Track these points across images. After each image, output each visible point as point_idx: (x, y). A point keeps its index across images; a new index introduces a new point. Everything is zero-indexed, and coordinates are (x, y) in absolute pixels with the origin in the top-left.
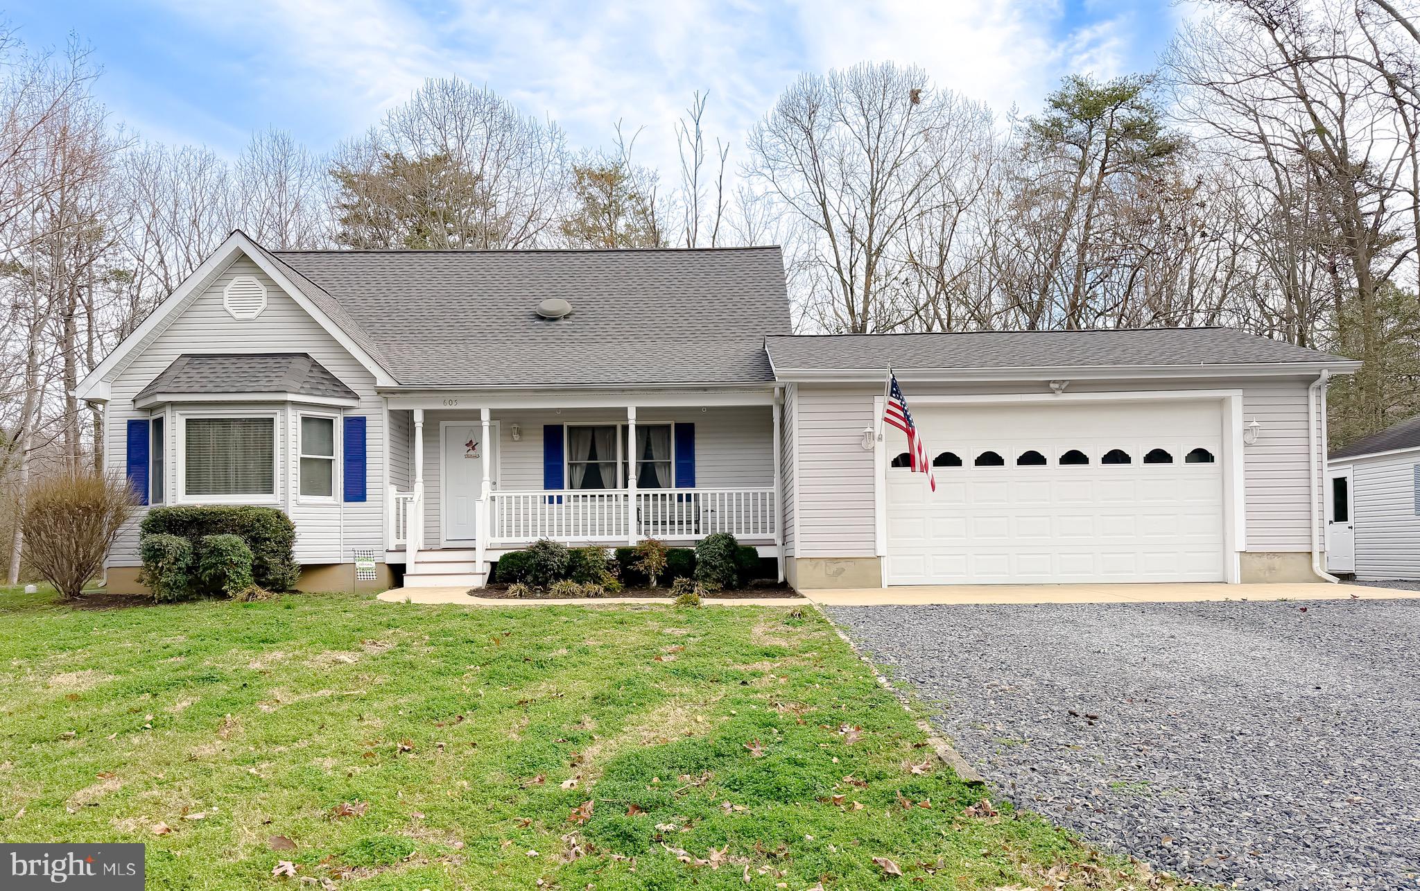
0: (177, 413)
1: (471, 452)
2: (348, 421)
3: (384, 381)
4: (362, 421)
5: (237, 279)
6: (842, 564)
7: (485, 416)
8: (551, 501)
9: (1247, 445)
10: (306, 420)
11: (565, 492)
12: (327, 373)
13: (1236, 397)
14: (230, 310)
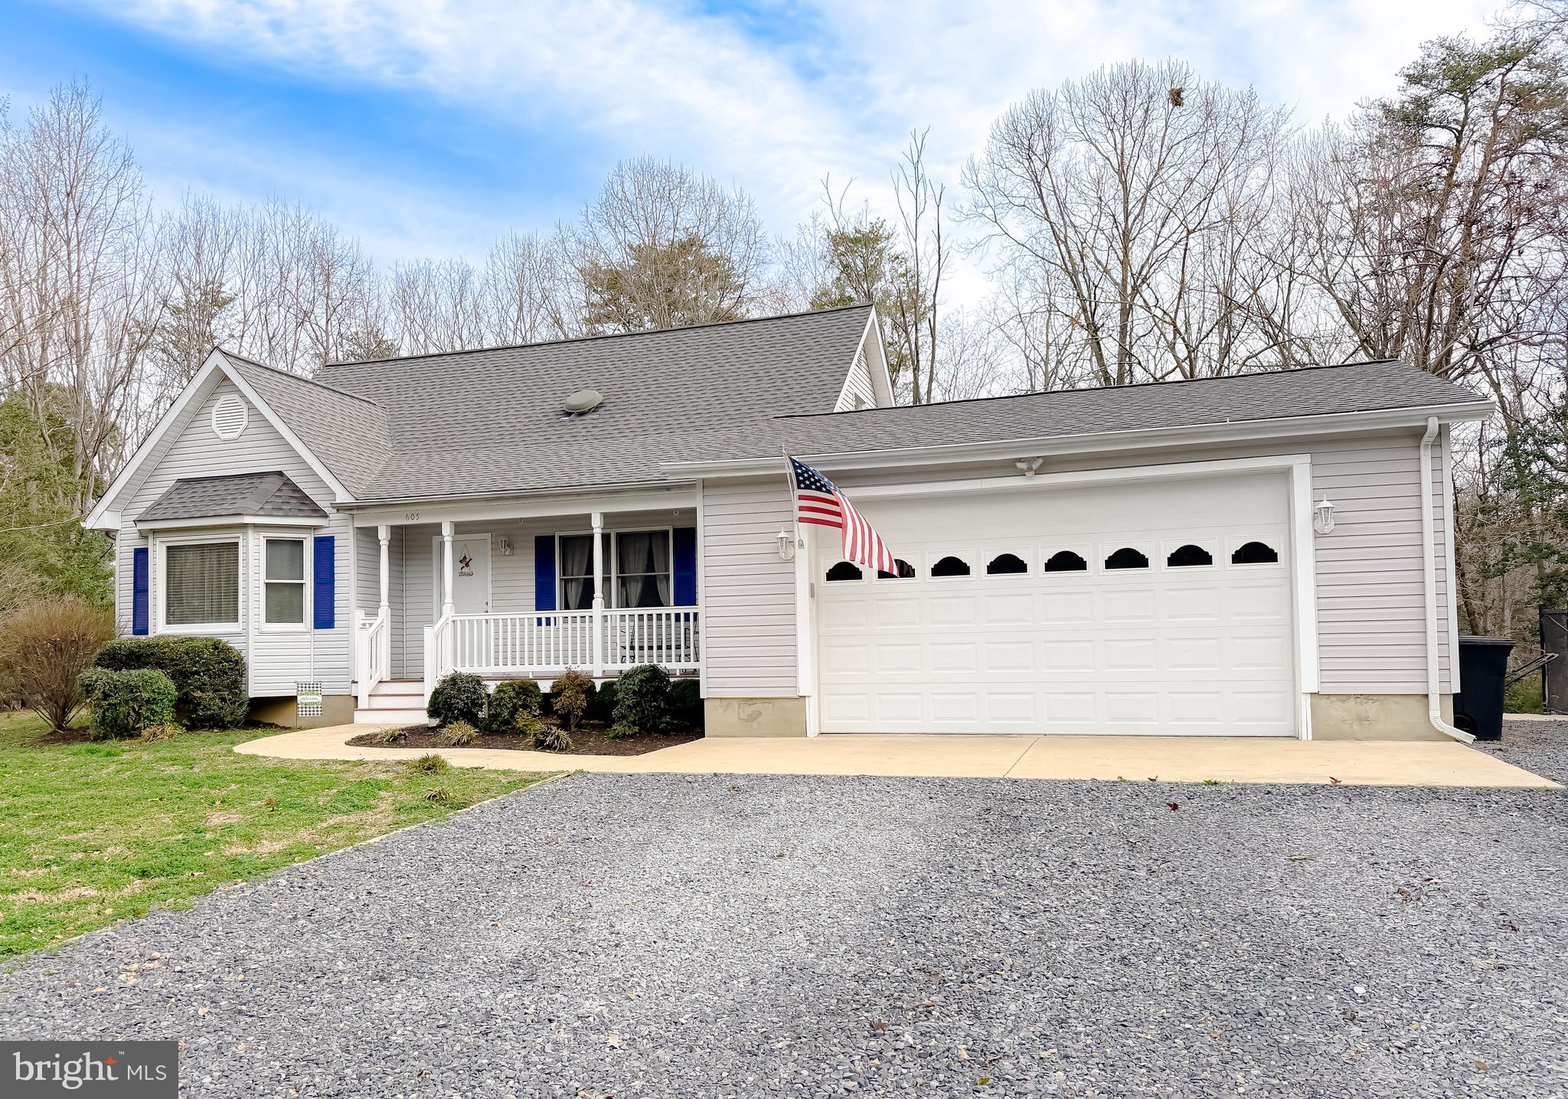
0: (158, 540)
1: (466, 570)
2: (318, 541)
3: (343, 497)
4: (331, 540)
5: (224, 398)
6: (759, 706)
7: (447, 530)
8: (548, 623)
9: (1318, 535)
10: (270, 543)
11: (558, 614)
12: (300, 491)
13: (1301, 466)
14: (217, 431)
